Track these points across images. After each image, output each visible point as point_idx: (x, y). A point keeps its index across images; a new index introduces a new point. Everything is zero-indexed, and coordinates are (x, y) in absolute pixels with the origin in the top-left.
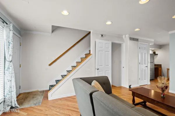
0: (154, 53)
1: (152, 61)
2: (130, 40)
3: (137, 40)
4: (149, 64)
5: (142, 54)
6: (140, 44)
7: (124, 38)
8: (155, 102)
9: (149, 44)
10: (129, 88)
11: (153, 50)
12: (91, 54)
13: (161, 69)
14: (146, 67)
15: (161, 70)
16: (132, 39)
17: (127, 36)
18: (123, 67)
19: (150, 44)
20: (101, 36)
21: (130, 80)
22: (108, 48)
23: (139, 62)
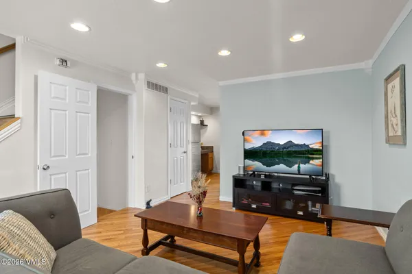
0: (202, 123)
1: (197, 140)
2: (149, 87)
3: (165, 90)
4: (190, 146)
5: (175, 123)
6: (171, 99)
7: (134, 82)
8: (185, 232)
9: (190, 103)
10: (147, 208)
11: (200, 116)
12: (19, 118)
13: (213, 155)
14: (185, 152)
15: (212, 158)
16: (152, 86)
17: (142, 76)
18: (133, 157)
19: (192, 104)
20: (58, 62)
21: (148, 189)
22: (87, 103)
23: (170, 142)
